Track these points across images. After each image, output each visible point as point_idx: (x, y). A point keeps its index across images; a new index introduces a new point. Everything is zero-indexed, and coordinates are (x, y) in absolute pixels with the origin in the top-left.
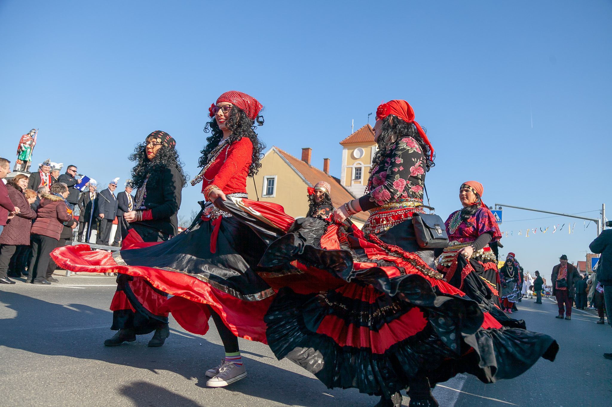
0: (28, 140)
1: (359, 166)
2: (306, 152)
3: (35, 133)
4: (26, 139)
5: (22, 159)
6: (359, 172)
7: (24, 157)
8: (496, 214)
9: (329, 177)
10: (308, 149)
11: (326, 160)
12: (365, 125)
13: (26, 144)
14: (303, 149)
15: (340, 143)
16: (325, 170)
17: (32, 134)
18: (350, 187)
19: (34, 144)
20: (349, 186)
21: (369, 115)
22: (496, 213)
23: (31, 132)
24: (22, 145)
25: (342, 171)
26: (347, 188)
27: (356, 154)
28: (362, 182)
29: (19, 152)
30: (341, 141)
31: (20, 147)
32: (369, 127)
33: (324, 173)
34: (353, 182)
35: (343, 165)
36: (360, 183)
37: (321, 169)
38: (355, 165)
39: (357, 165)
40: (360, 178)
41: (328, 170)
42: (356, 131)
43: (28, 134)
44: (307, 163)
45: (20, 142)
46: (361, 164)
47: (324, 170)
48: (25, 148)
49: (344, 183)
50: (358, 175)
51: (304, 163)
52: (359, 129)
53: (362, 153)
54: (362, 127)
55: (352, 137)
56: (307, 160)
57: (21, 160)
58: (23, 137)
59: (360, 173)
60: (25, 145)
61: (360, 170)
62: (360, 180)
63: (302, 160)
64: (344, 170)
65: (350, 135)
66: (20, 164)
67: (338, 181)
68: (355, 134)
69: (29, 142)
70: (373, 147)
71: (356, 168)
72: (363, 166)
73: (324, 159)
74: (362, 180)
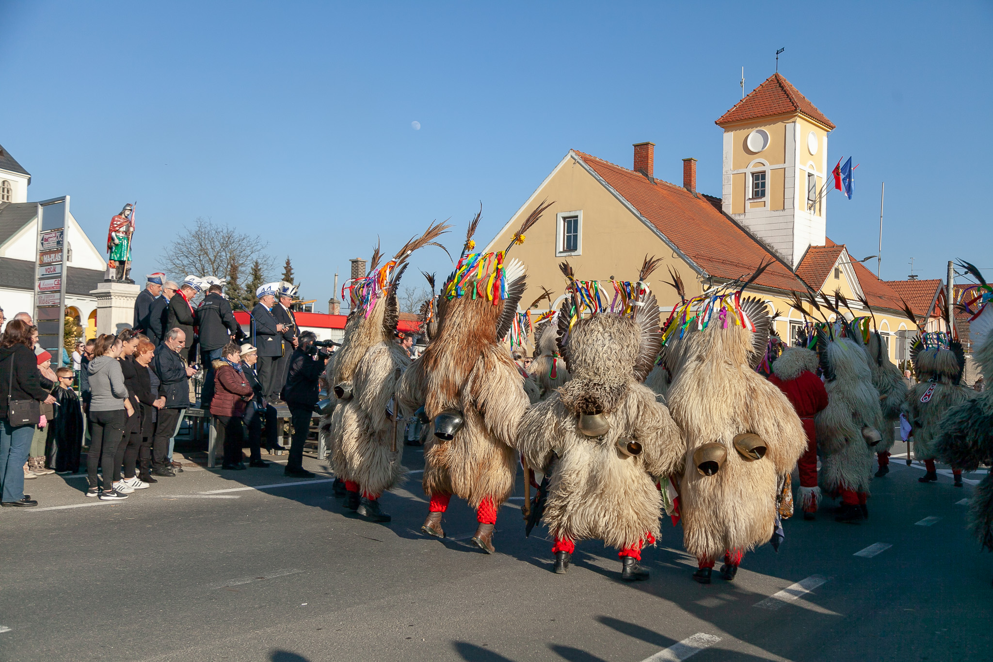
0: (121, 226)
1: (760, 169)
2: (642, 153)
3: (131, 210)
4: (119, 223)
5: (116, 259)
6: (760, 181)
7: (118, 255)
9: (698, 197)
10: (647, 144)
11: (688, 163)
12: (770, 75)
13: (119, 232)
14: (635, 146)
15: (716, 123)
16: (688, 182)
17: (127, 212)
18: (742, 217)
19: (131, 229)
20: (739, 215)
21: (777, 53)
23: (124, 209)
24: (113, 234)
25: (725, 182)
26: (736, 218)
27: (754, 139)
28: (768, 204)
29: (110, 248)
30: (718, 117)
31: (111, 239)
32: (778, 81)
33: (685, 190)
34: (748, 204)
35: (724, 169)
36: (765, 206)
37: (679, 183)
38: (752, 168)
39: (754, 166)
40: (763, 194)
41: (693, 183)
42: (750, 91)
43: (121, 214)
44: (647, 175)
45: (110, 230)
46: (764, 165)
47: (685, 185)
48: (119, 239)
49: (728, 207)
50: (760, 189)
51: (641, 174)
52: (756, 86)
53: (765, 140)
54: (763, 81)
55: (744, 106)
56: (647, 169)
57: (115, 261)
58: (113, 220)
59: (763, 185)
60: (118, 234)
61: (764, 177)
62: (763, 199)
63: (636, 168)
64: (729, 180)
65: (737, 102)
66: (114, 267)
67: (717, 203)
68: (748, 98)
69: (123, 229)
70: (789, 126)
71: (753, 174)
72: (768, 168)
73: (684, 161)
74: (768, 198)
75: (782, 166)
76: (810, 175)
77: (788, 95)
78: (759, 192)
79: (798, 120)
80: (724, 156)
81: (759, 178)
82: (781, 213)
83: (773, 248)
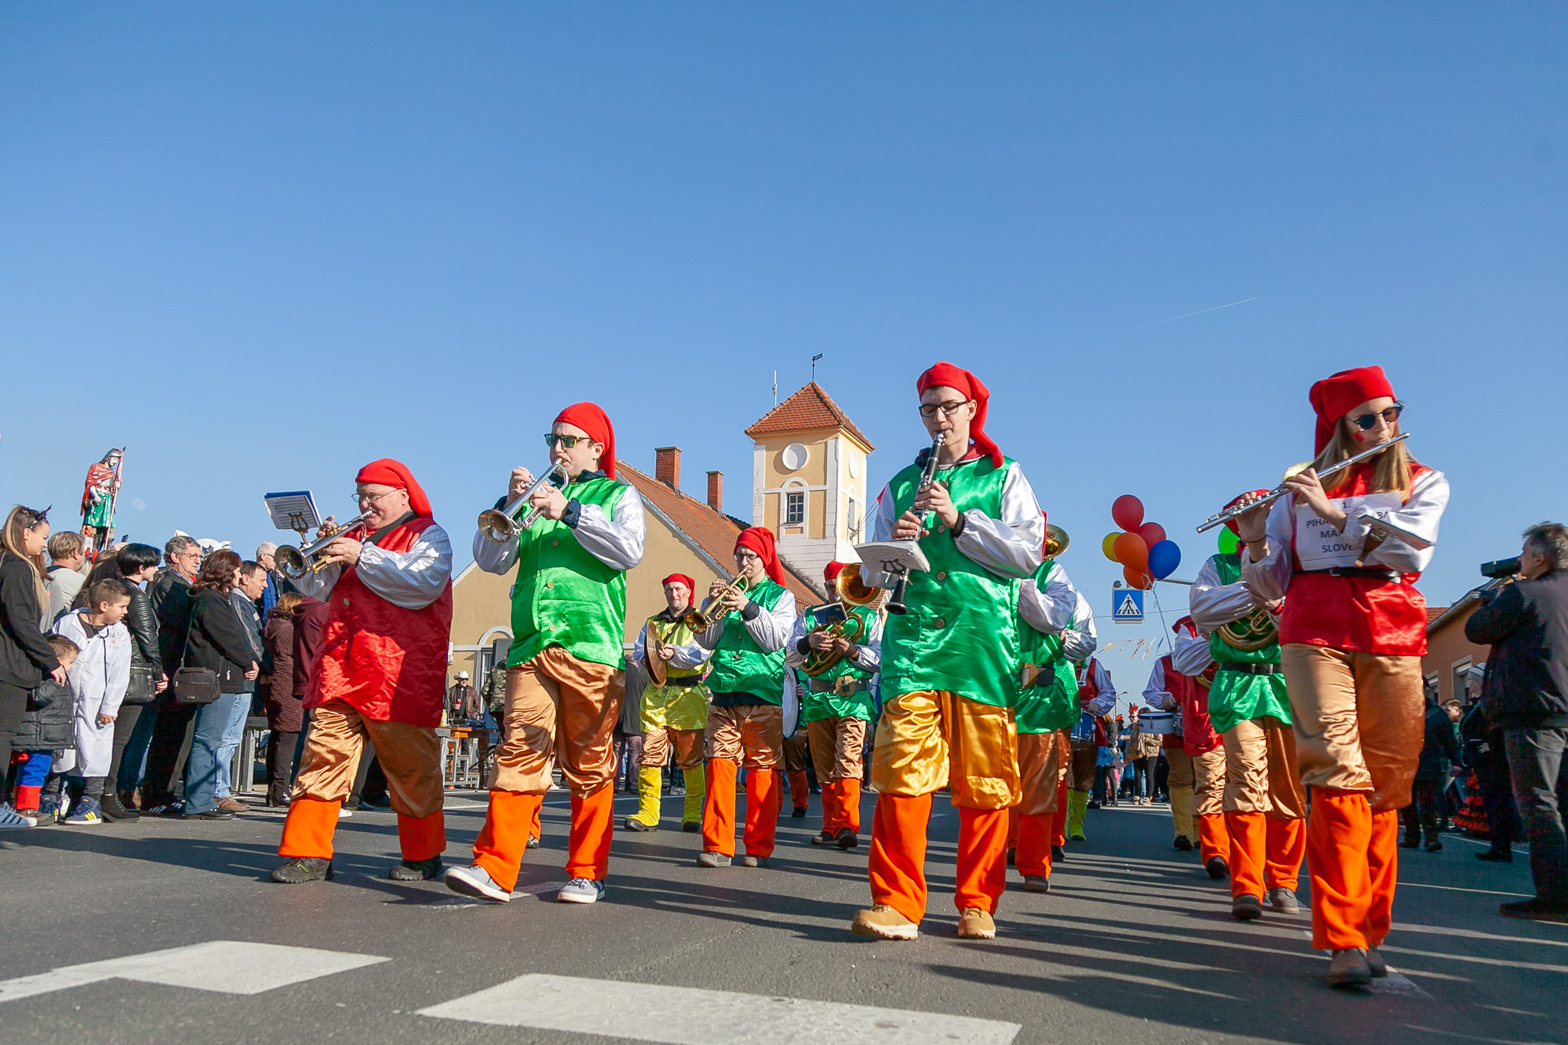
1: (797, 489)
2: (665, 458)
6: (797, 504)
8: (1131, 599)
9: (723, 518)
10: (673, 449)
11: (713, 476)
12: (806, 383)
14: (658, 451)
15: (746, 432)
16: (713, 500)
21: (814, 359)
22: (1128, 595)
25: (755, 502)
27: (789, 458)
28: (807, 530)
30: (748, 426)
32: (815, 391)
33: (710, 508)
34: (783, 530)
35: (755, 488)
36: (802, 532)
37: (703, 499)
38: (788, 488)
39: (790, 486)
40: (801, 519)
41: (718, 500)
42: (784, 400)
44: (672, 487)
46: (802, 485)
47: (709, 503)
50: (797, 513)
51: (664, 485)
52: (791, 395)
53: (802, 458)
54: (798, 390)
55: (776, 416)
56: (671, 478)
59: (801, 508)
61: (801, 499)
62: (799, 525)
63: (657, 477)
64: (760, 500)
65: (769, 410)
68: (782, 407)
70: (831, 442)
71: (788, 494)
72: (806, 489)
73: (709, 474)
74: (806, 524)
75: (822, 487)
76: (851, 501)
77: (829, 408)
78: (796, 515)
79: (841, 437)
80: (755, 472)
81: (795, 500)
82: (822, 541)
83: (812, 581)
